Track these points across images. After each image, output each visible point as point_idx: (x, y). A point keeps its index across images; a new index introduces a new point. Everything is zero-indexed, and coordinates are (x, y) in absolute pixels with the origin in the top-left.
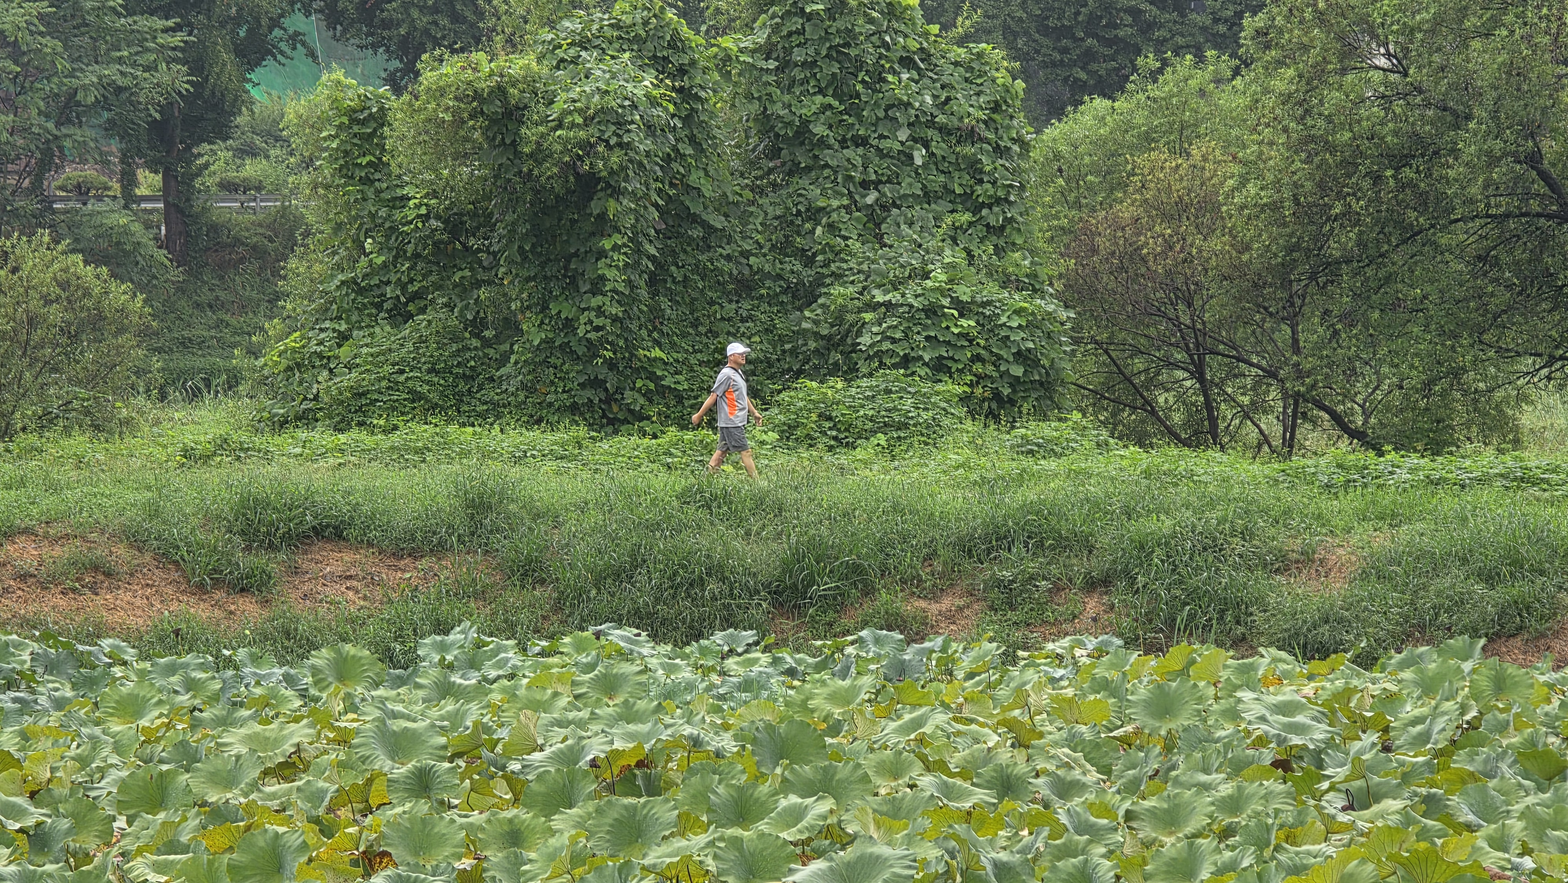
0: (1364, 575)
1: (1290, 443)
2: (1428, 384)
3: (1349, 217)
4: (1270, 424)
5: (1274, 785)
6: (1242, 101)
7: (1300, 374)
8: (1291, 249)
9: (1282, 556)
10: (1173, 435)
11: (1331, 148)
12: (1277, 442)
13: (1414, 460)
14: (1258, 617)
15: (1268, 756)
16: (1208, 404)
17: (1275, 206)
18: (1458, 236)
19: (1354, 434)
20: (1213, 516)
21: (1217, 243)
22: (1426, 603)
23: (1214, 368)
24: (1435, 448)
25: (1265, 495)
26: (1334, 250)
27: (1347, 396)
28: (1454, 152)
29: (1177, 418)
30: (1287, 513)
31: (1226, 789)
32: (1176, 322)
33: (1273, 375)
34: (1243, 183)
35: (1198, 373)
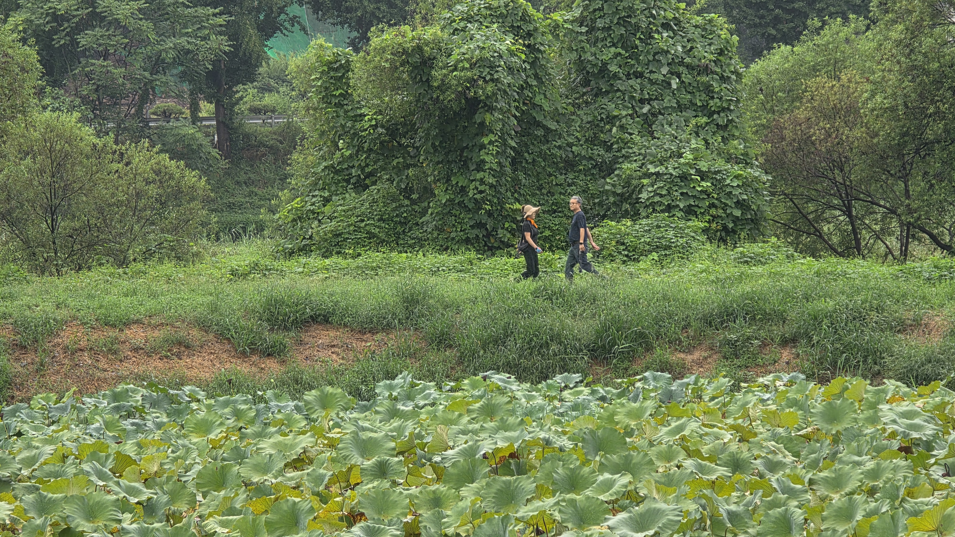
0: (952, 333)
1: (904, 254)
3: (939, 114)
4: (893, 242)
5: (900, 462)
6: (872, 45)
7: (910, 211)
8: (903, 134)
9: (902, 322)
10: (833, 250)
11: (927, 73)
12: (897, 253)
14: (888, 359)
15: (896, 444)
16: (854, 231)
17: (893, 109)
19: (944, 247)
20: (859, 299)
21: (858, 132)
23: (857, 208)
25: (890, 285)
26: (929, 135)
27: (939, 224)
29: (835, 240)
30: (904, 295)
31: (870, 465)
32: (834, 182)
33: (893, 211)
34: (873, 94)
35: (848, 212)
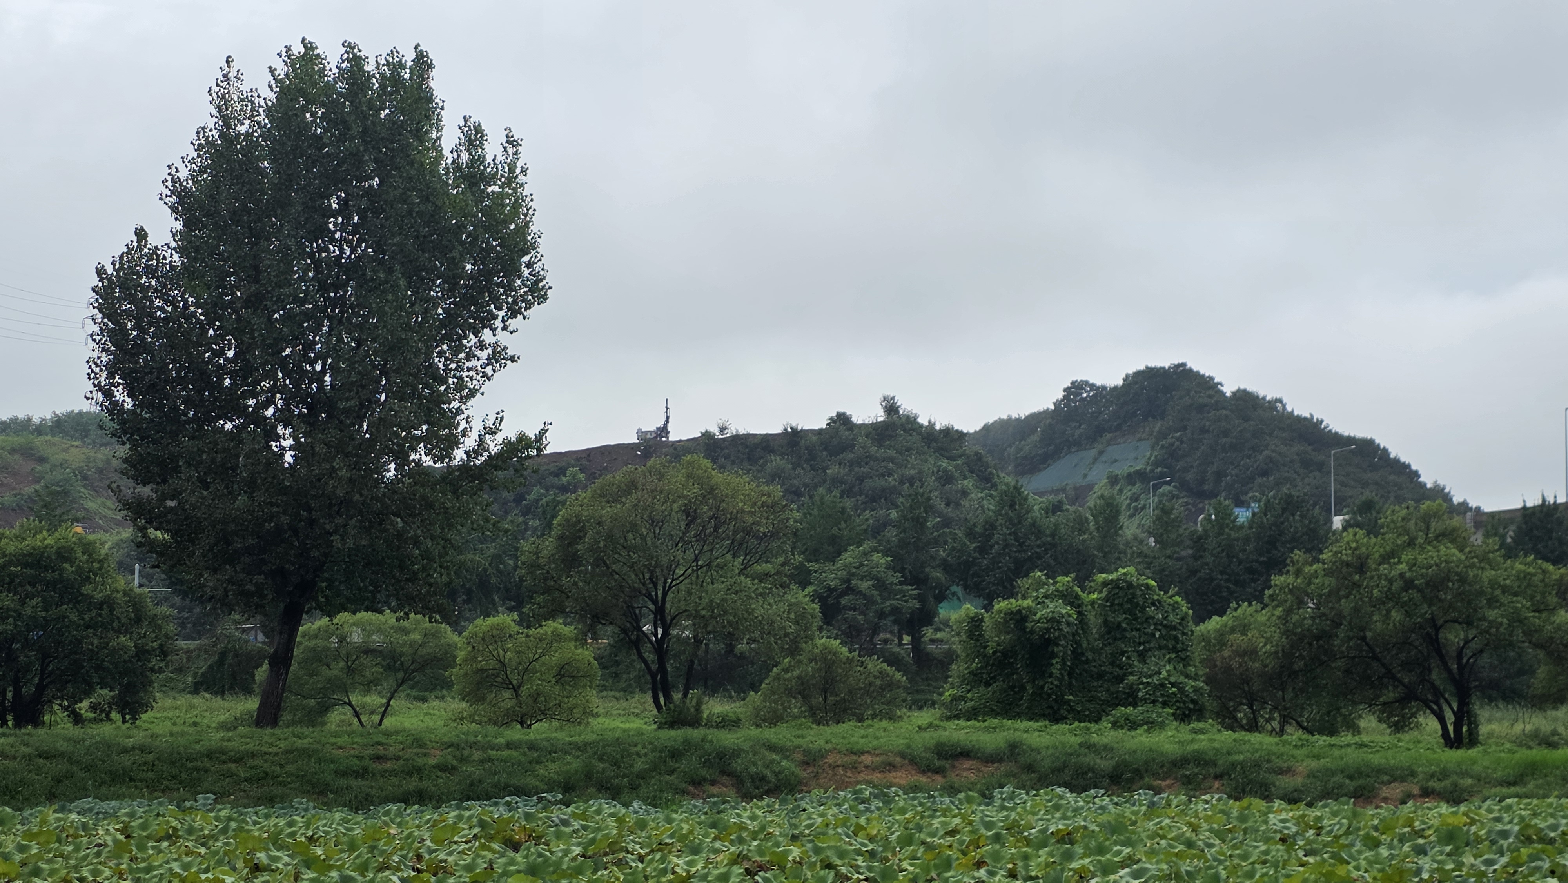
0: (1308, 776)
1: (1282, 732)
2: (1329, 713)
3: (1301, 657)
4: (1276, 724)
5: (1280, 847)
6: (1265, 618)
7: (1285, 709)
8: (1282, 667)
9: (1280, 769)
10: (1242, 727)
11: (1295, 634)
12: (1278, 730)
13: (1324, 738)
14: (1273, 789)
15: (1277, 837)
16: (1255, 719)
17: (1276, 653)
18: (1340, 663)
19: (1304, 728)
20: (1257, 755)
21: (1257, 665)
22: (1330, 786)
23: (1256, 706)
24: (1332, 733)
25: (1274, 749)
26: (1296, 667)
27: (1301, 716)
28: (1337, 636)
29: (1244, 722)
30: (1282, 754)
31: (1264, 848)
32: (1244, 691)
33: (1276, 708)
34: (1265, 644)
35: (1251, 707)
